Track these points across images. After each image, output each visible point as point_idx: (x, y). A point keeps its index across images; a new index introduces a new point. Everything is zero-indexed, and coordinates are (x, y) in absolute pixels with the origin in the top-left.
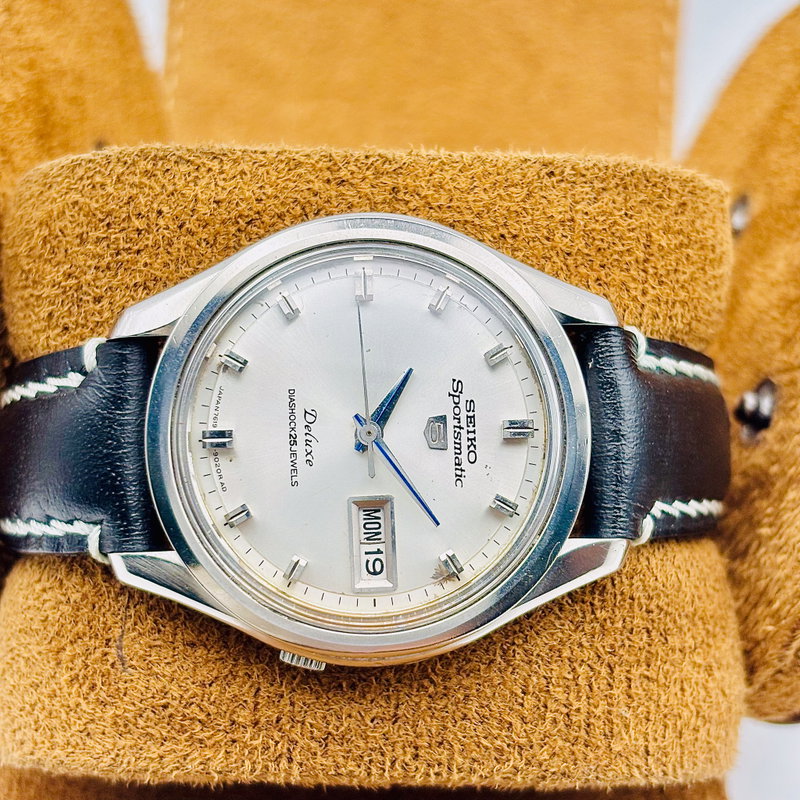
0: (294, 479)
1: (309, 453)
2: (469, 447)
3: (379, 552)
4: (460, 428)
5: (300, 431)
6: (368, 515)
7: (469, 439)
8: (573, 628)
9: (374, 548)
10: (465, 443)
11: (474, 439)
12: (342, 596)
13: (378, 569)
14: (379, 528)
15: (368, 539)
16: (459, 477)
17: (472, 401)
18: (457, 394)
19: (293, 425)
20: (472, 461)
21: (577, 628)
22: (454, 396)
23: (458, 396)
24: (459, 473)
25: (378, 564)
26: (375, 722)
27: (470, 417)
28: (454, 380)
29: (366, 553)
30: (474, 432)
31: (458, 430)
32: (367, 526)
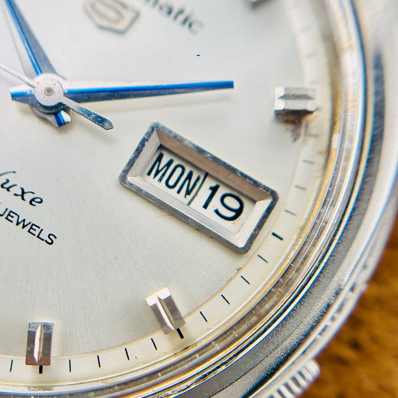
0: (44, 236)
1: (23, 193)
3: (214, 190)
6: (158, 172)
9: (205, 192)
12: (242, 273)
13: (235, 205)
14: (183, 170)
15: (188, 192)
16: (187, 22)
24: (181, 18)
25: (229, 201)
29: (205, 206)
32: (171, 183)
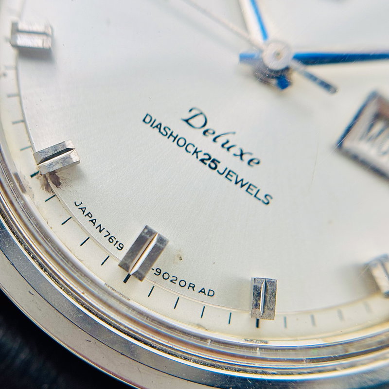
0: (261, 196)
1: (242, 155)
19: (191, 149)
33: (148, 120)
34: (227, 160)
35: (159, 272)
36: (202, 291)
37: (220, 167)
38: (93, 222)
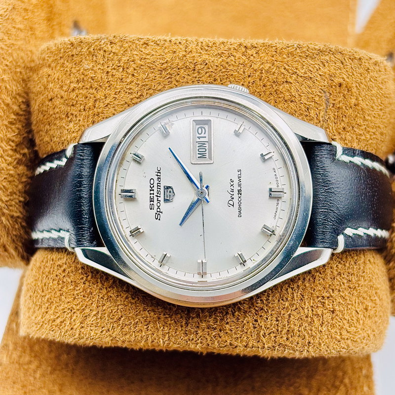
0: (239, 173)
1: (232, 185)
2: (153, 187)
3: (199, 138)
4: (157, 196)
5: (236, 196)
6: (204, 156)
7: (153, 190)
8: (109, 106)
9: (202, 140)
10: (155, 188)
11: (150, 190)
14: (199, 149)
15: (205, 144)
16: (159, 172)
17: (151, 209)
18: (158, 213)
19: (240, 199)
20: (152, 180)
21: (107, 106)
22: (160, 212)
23: (157, 212)
24: (159, 174)
25: (200, 132)
26: (205, 64)
27: (152, 201)
28: (159, 220)
29: (205, 137)
30: (151, 194)
31: (159, 195)
32: (204, 150)
33: (240, 216)
34: (236, 188)
35: (278, 186)
36: (275, 172)
37: (239, 188)
38: (276, 211)
